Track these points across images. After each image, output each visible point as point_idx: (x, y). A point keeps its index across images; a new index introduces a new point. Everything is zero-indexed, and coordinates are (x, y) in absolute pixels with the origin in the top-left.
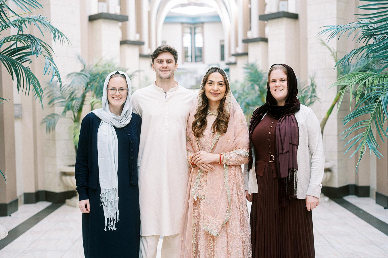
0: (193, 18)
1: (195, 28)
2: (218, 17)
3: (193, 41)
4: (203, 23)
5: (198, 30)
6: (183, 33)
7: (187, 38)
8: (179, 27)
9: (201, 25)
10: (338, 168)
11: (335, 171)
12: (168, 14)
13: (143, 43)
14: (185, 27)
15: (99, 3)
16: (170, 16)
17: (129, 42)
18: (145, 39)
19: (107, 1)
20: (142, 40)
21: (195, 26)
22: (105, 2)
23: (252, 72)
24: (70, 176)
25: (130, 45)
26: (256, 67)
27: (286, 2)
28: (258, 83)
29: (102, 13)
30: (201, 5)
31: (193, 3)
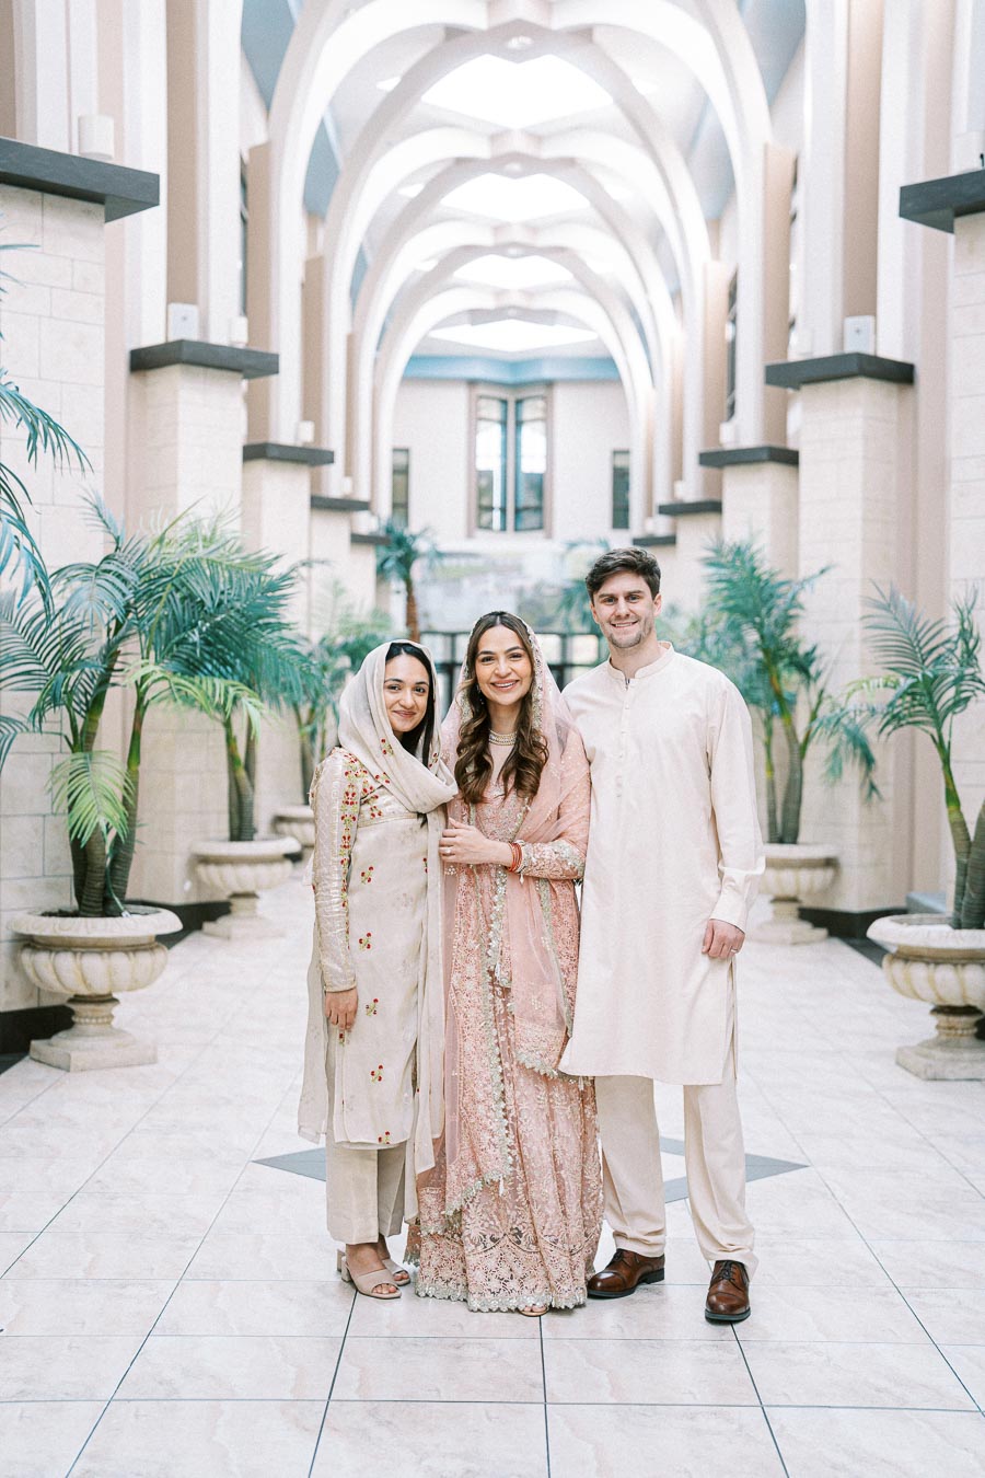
0: (514, 365)
1: (519, 402)
2: (609, 362)
3: (511, 450)
4: (550, 384)
5: (531, 410)
6: (475, 419)
7: (490, 439)
8: (460, 396)
9: (542, 391)
12: (419, 346)
13: (326, 458)
14: (481, 397)
15: (174, 307)
16: (424, 352)
17: (275, 453)
18: (335, 442)
19: (201, 299)
20: (325, 446)
21: (520, 396)
22: (192, 300)
23: (735, 577)
24: (51, 951)
25: (278, 465)
26: (752, 558)
27: (869, 319)
28: (757, 620)
29: (180, 343)
30: (548, 316)
31: (514, 307)
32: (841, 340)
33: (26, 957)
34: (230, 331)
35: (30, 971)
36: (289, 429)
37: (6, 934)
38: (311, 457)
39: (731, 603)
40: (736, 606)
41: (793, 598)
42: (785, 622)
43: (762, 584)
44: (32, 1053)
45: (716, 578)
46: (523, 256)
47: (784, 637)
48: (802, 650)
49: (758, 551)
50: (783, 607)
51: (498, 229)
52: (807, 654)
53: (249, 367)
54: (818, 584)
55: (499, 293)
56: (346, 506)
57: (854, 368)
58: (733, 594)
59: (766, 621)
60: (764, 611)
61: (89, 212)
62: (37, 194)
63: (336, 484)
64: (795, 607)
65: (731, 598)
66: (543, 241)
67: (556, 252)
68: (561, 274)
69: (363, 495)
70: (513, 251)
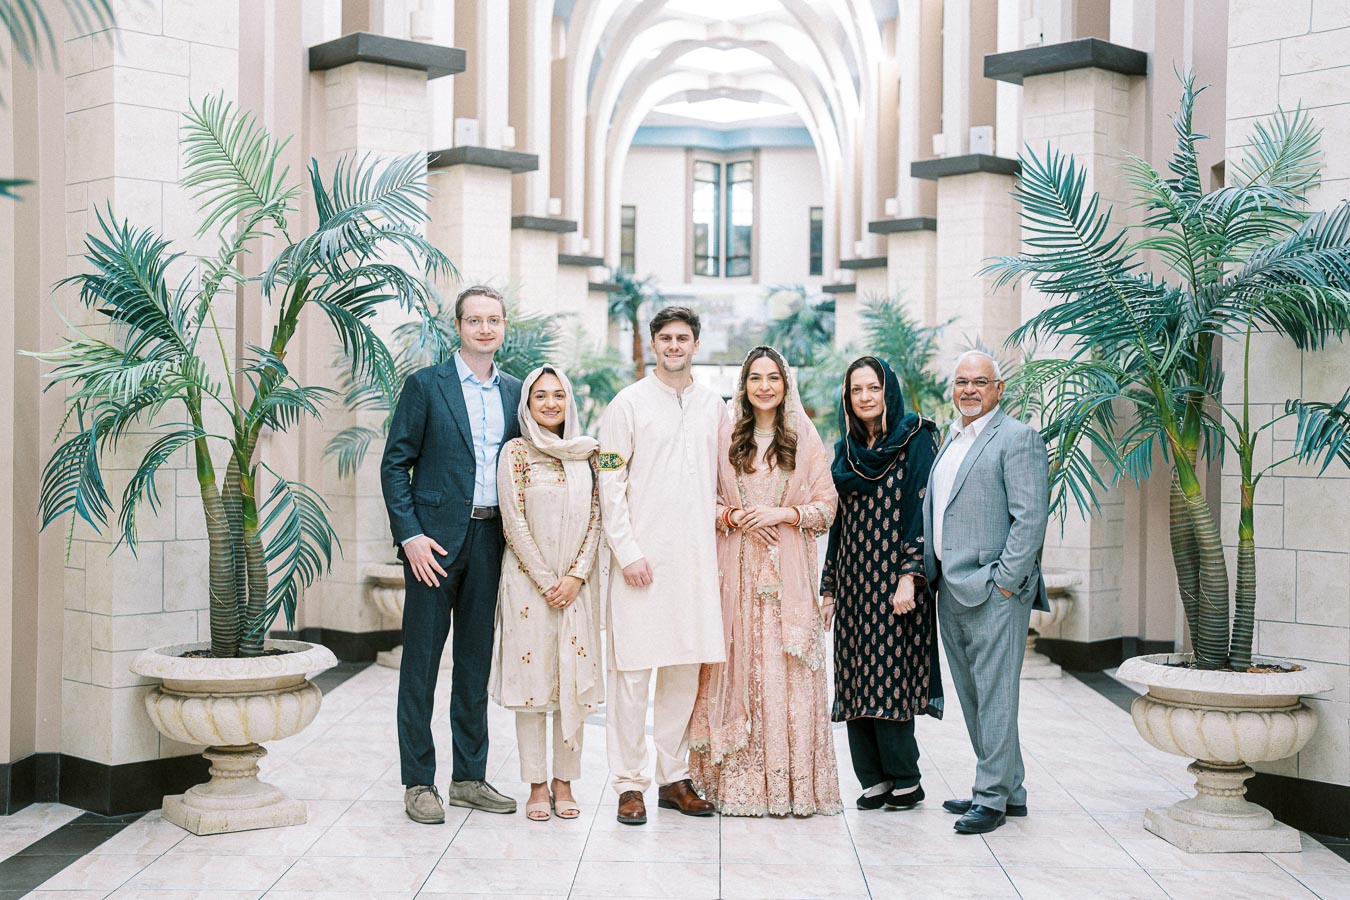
0: (726, 134)
1: (730, 166)
2: (804, 130)
3: (724, 207)
4: (756, 150)
5: (739, 173)
6: (691, 181)
7: (705, 196)
8: (679, 161)
9: (750, 158)
10: (1091, 593)
11: (1084, 599)
12: (646, 119)
13: (571, 227)
14: (697, 161)
15: (458, 121)
16: (649, 124)
17: (531, 224)
18: (576, 215)
19: (480, 115)
20: (568, 217)
21: (730, 161)
22: (473, 116)
23: (886, 325)
24: (393, 589)
25: (533, 232)
26: (899, 310)
27: (990, 129)
28: (903, 357)
29: (465, 149)
30: (753, 95)
31: (724, 88)
32: (967, 143)
33: (376, 593)
34: (500, 139)
35: (379, 603)
36: (541, 205)
37: (360, 578)
38: (557, 226)
39: (882, 345)
40: (886, 347)
41: (929, 341)
42: (924, 359)
43: (905, 331)
44: (379, 661)
45: (871, 326)
46: (731, 48)
47: (923, 371)
48: (939, 380)
49: (902, 306)
50: (922, 348)
51: (710, 26)
52: (941, 384)
53: (514, 166)
54: (948, 330)
55: (712, 76)
56: (584, 262)
57: (977, 167)
58: (883, 337)
59: (909, 359)
60: (908, 350)
61: (417, 77)
62: (383, 67)
63: (577, 245)
64: (932, 347)
65: (882, 341)
66: (748, 36)
67: (759, 45)
68: (764, 62)
69: (598, 253)
70: (723, 44)
